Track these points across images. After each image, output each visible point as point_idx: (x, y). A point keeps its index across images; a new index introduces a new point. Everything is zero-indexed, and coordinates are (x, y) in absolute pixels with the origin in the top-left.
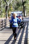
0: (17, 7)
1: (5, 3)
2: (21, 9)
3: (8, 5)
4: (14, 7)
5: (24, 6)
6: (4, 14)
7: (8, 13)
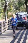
0: (18, 6)
1: (4, 1)
2: (24, 8)
3: (8, 4)
4: (15, 6)
5: (27, 5)
6: (2, 15)
7: (7, 14)
